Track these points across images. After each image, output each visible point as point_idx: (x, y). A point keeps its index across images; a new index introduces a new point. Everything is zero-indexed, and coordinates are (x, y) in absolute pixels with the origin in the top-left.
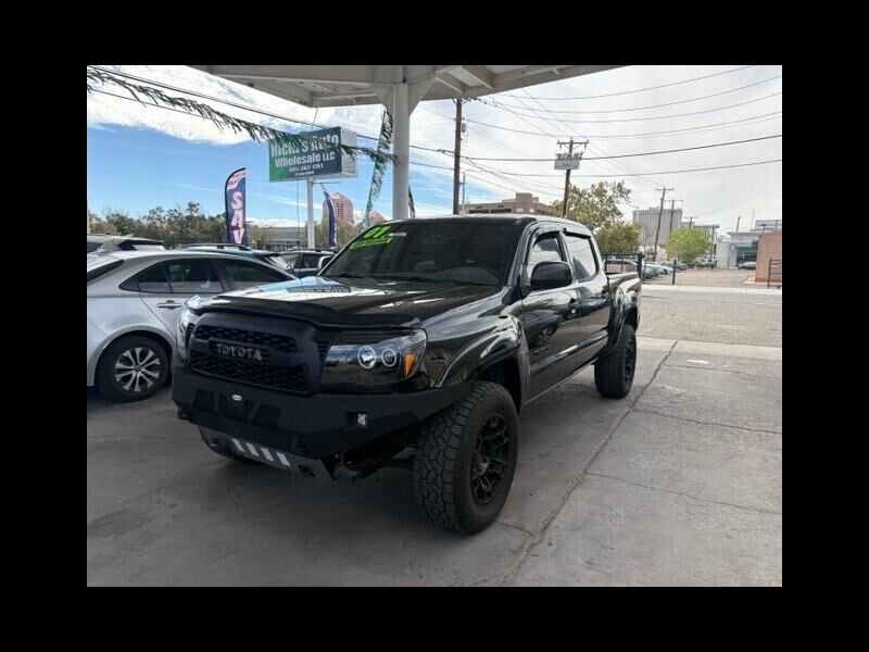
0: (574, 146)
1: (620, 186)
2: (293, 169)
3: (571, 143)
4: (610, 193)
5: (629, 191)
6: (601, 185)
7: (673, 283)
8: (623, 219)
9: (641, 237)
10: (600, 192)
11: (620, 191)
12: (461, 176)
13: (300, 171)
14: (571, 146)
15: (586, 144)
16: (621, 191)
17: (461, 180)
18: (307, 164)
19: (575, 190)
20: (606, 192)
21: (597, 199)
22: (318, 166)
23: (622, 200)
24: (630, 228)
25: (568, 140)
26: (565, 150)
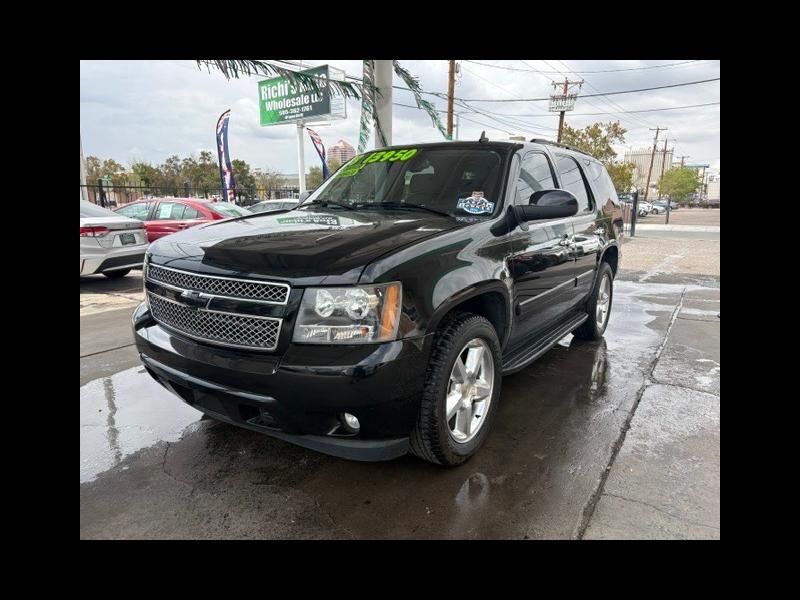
0: (569, 86)
1: (615, 125)
2: (283, 113)
3: (567, 83)
4: (604, 133)
5: (624, 131)
6: (596, 126)
7: (667, 222)
8: (616, 160)
9: (634, 177)
10: (594, 132)
11: (615, 130)
12: (455, 118)
13: (290, 114)
14: (566, 86)
15: (581, 84)
16: (617, 131)
17: (455, 123)
18: (296, 107)
19: (570, 131)
20: (600, 132)
21: (591, 140)
22: (307, 109)
23: (617, 140)
24: (624, 168)
25: (564, 81)
26: (560, 91)
